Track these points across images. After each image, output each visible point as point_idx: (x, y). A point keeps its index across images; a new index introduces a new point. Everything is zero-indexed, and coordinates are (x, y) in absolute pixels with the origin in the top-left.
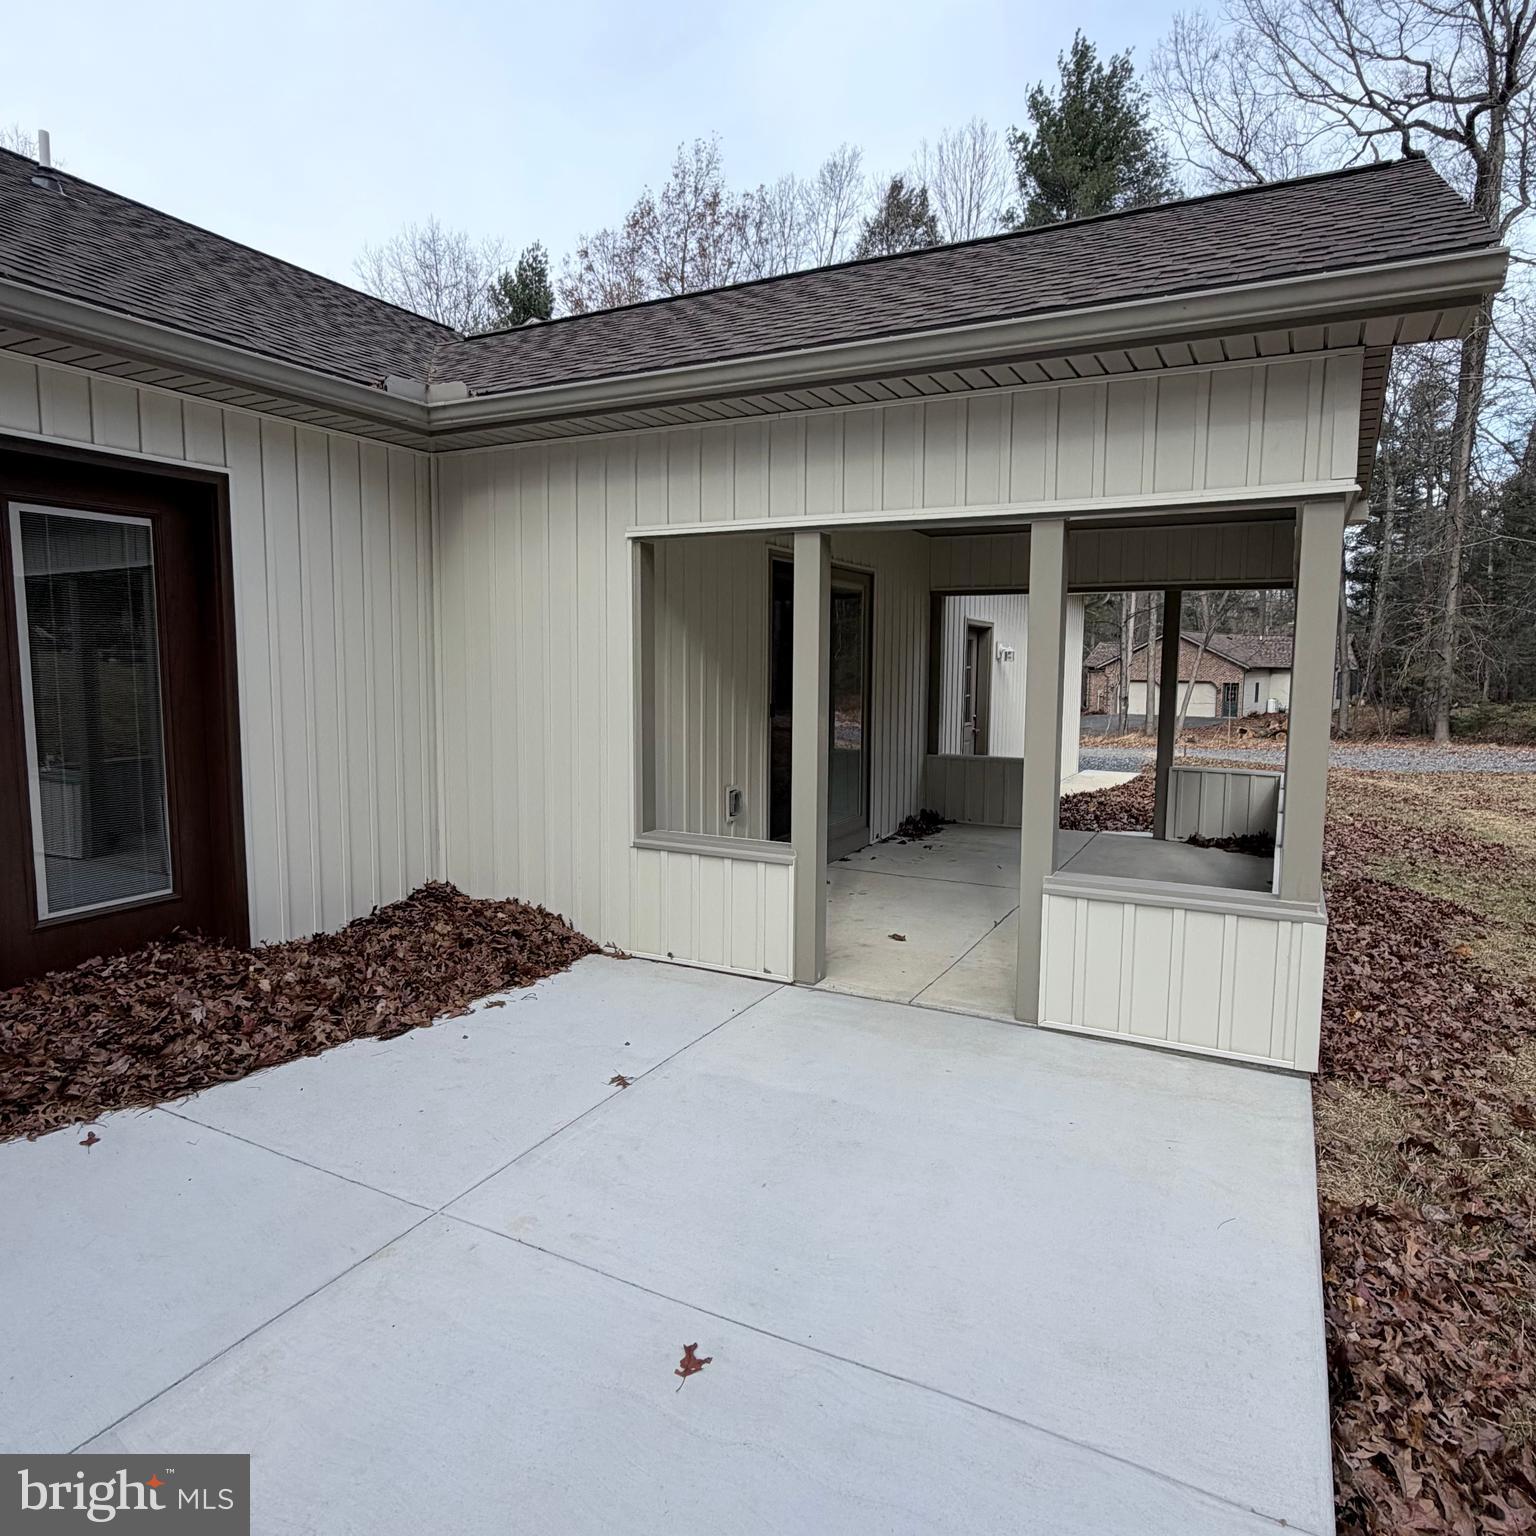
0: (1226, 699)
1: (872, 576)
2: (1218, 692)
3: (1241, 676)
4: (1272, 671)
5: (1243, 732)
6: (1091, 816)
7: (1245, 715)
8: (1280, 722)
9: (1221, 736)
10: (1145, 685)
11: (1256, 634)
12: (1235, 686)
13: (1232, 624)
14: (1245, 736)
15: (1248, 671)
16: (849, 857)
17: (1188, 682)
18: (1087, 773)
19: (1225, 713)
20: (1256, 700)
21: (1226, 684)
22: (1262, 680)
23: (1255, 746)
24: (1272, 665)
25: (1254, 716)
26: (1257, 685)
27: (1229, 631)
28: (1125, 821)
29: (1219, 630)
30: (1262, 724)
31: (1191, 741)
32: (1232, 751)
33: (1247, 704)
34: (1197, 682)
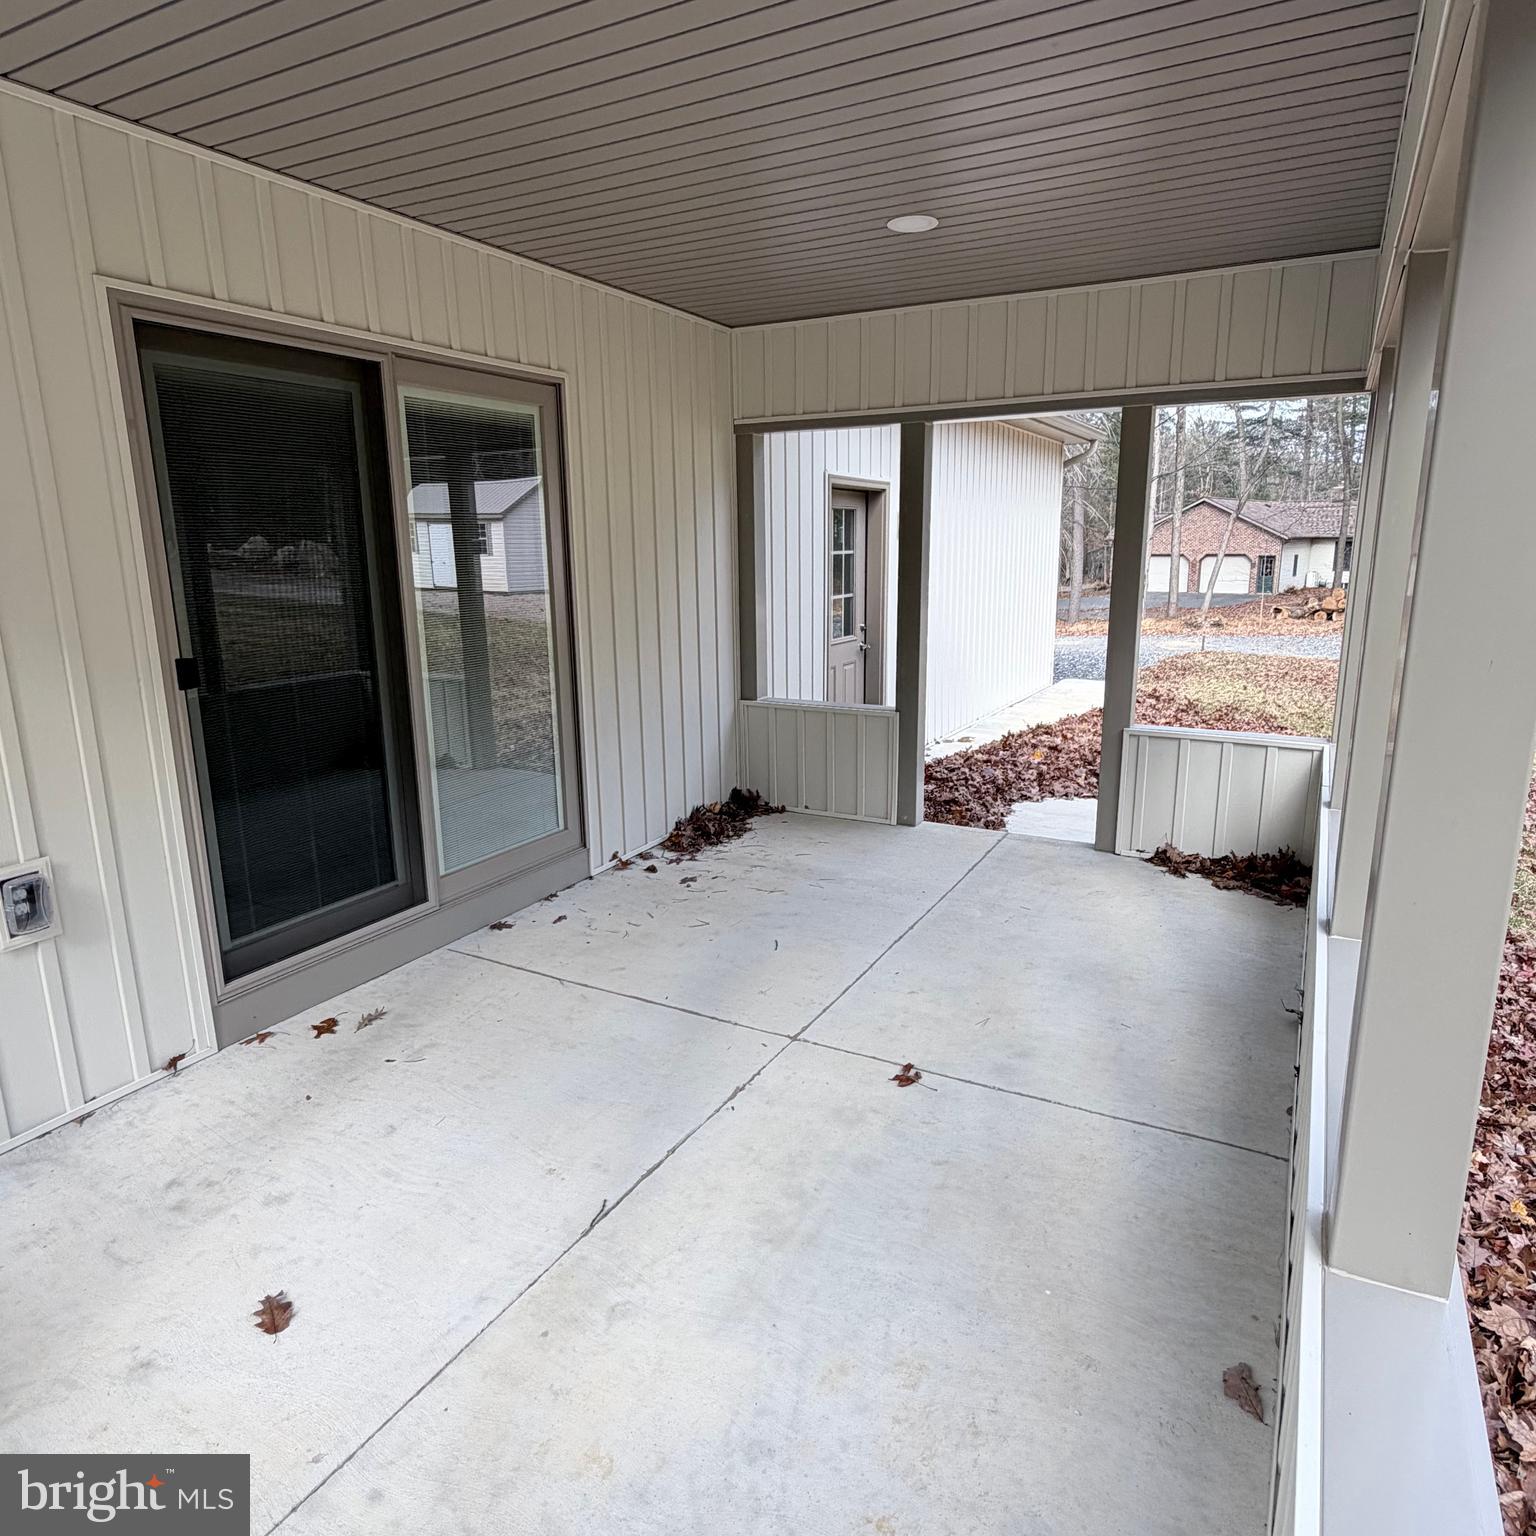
0: (1260, 574)
1: (558, 387)
2: (1253, 566)
3: (1279, 548)
4: (1314, 541)
5: (1278, 611)
6: (1032, 774)
7: (1281, 591)
8: (1320, 600)
9: (1253, 617)
10: (1169, 558)
11: (1296, 499)
12: (1271, 559)
13: (1272, 490)
14: (1279, 616)
15: (1285, 542)
16: (509, 920)
17: (1216, 555)
18: (1067, 684)
19: (1259, 589)
20: (1295, 574)
21: (1261, 557)
22: (1302, 551)
23: (1290, 632)
24: (1313, 535)
25: (1292, 591)
26: (1296, 557)
27: (1266, 498)
28: (1081, 781)
29: (1257, 497)
30: (1299, 601)
31: (1218, 625)
32: (1262, 639)
33: (1284, 579)
34: (1226, 555)
